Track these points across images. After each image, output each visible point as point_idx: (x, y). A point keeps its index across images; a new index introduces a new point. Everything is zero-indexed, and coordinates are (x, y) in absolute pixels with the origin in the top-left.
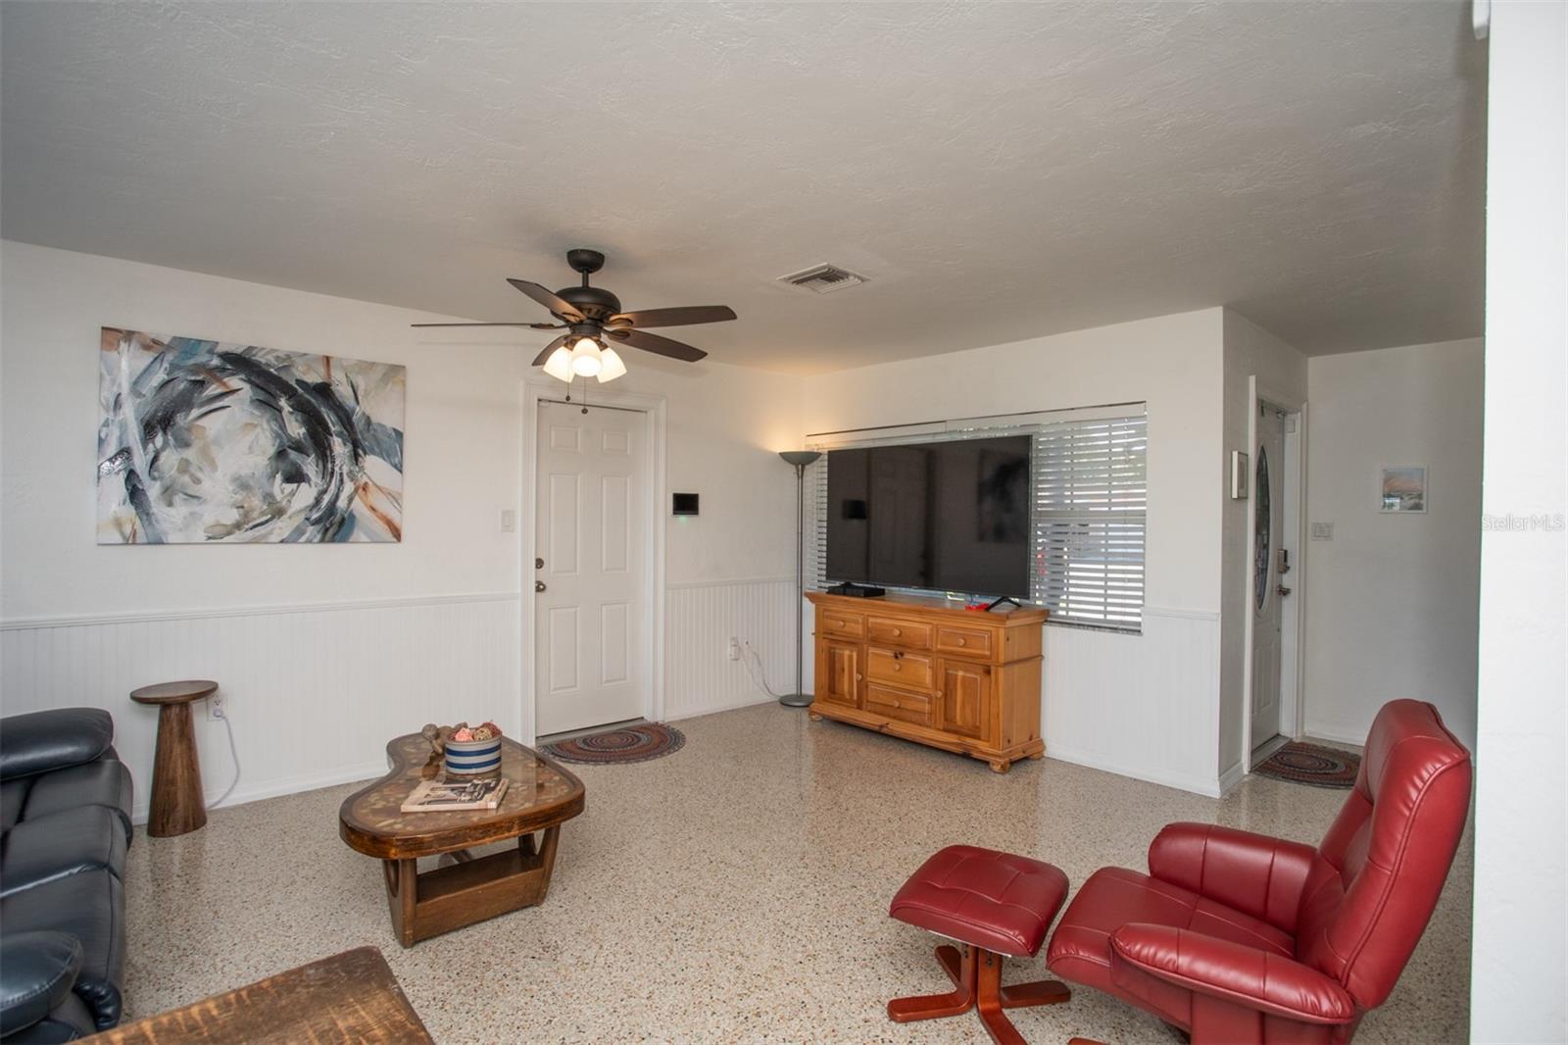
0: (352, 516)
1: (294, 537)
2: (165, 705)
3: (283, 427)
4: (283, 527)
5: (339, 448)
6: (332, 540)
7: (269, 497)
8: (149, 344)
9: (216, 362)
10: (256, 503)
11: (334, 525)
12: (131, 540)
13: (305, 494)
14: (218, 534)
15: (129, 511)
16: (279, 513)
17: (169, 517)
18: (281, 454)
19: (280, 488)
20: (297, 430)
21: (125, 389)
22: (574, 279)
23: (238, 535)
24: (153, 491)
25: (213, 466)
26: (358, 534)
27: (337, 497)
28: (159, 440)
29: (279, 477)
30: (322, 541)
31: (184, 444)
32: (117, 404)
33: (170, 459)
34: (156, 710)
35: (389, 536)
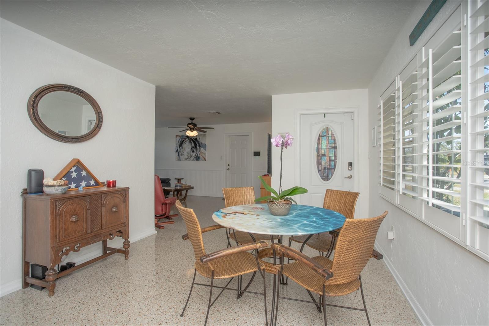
0: (200, 157)
1: (193, 160)
2: (178, 179)
3: (192, 145)
4: (192, 158)
5: (198, 147)
6: (197, 160)
7: (190, 154)
8: (180, 136)
9: (185, 137)
10: (189, 155)
11: (197, 158)
12: (178, 160)
13: (194, 154)
14: (186, 159)
15: (178, 157)
16: (191, 157)
17: (181, 157)
18: (192, 149)
19: (192, 153)
20: (193, 145)
21: (178, 142)
22: (190, 122)
23: (188, 160)
24: (180, 154)
25: (185, 150)
26: (200, 159)
27: (198, 154)
28: (180, 148)
29: (191, 152)
30: (196, 160)
31: (182, 148)
32: (177, 144)
33: (181, 150)
34: (177, 180)
35: (204, 160)
